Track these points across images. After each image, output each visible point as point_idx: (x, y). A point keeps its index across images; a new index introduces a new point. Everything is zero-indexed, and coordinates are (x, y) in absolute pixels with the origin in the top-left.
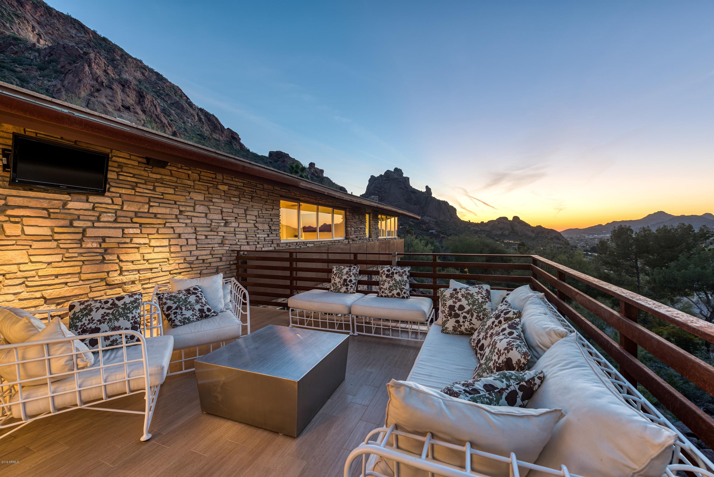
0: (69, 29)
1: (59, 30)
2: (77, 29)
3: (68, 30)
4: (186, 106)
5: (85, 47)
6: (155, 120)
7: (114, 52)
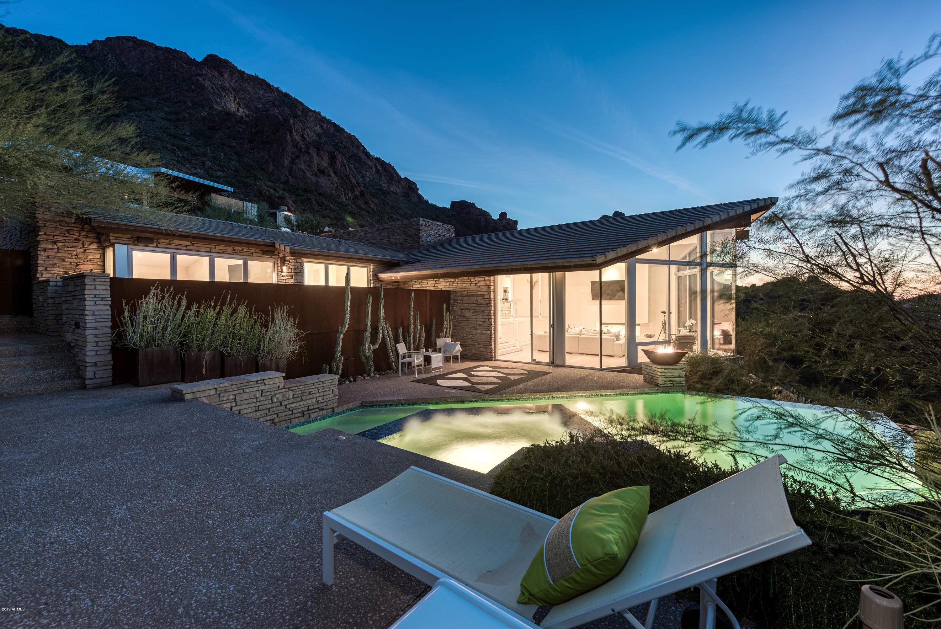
0: (257, 90)
1: (249, 93)
2: (264, 90)
3: (257, 92)
4: (364, 157)
5: (271, 107)
6: (345, 182)
7: (296, 108)
